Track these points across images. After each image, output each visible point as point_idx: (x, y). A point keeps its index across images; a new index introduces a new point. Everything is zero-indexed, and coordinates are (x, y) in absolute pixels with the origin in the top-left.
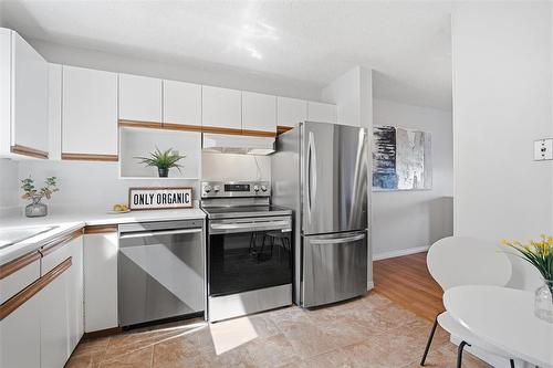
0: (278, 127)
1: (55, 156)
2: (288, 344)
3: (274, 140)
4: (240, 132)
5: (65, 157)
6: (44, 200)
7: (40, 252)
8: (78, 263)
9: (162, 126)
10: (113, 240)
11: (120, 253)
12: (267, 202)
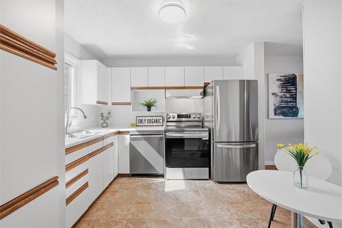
0: (205, 84)
1: (110, 104)
2: (199, 195)
3: (202, 90)
4: (184, 88)
5: (113, 104)
6: (107, 121)
7: (103, 138)
8: (116, 145)
9: (148, 88)
10: (128, 137)
11: (130, 143)
12: (200, 124)
